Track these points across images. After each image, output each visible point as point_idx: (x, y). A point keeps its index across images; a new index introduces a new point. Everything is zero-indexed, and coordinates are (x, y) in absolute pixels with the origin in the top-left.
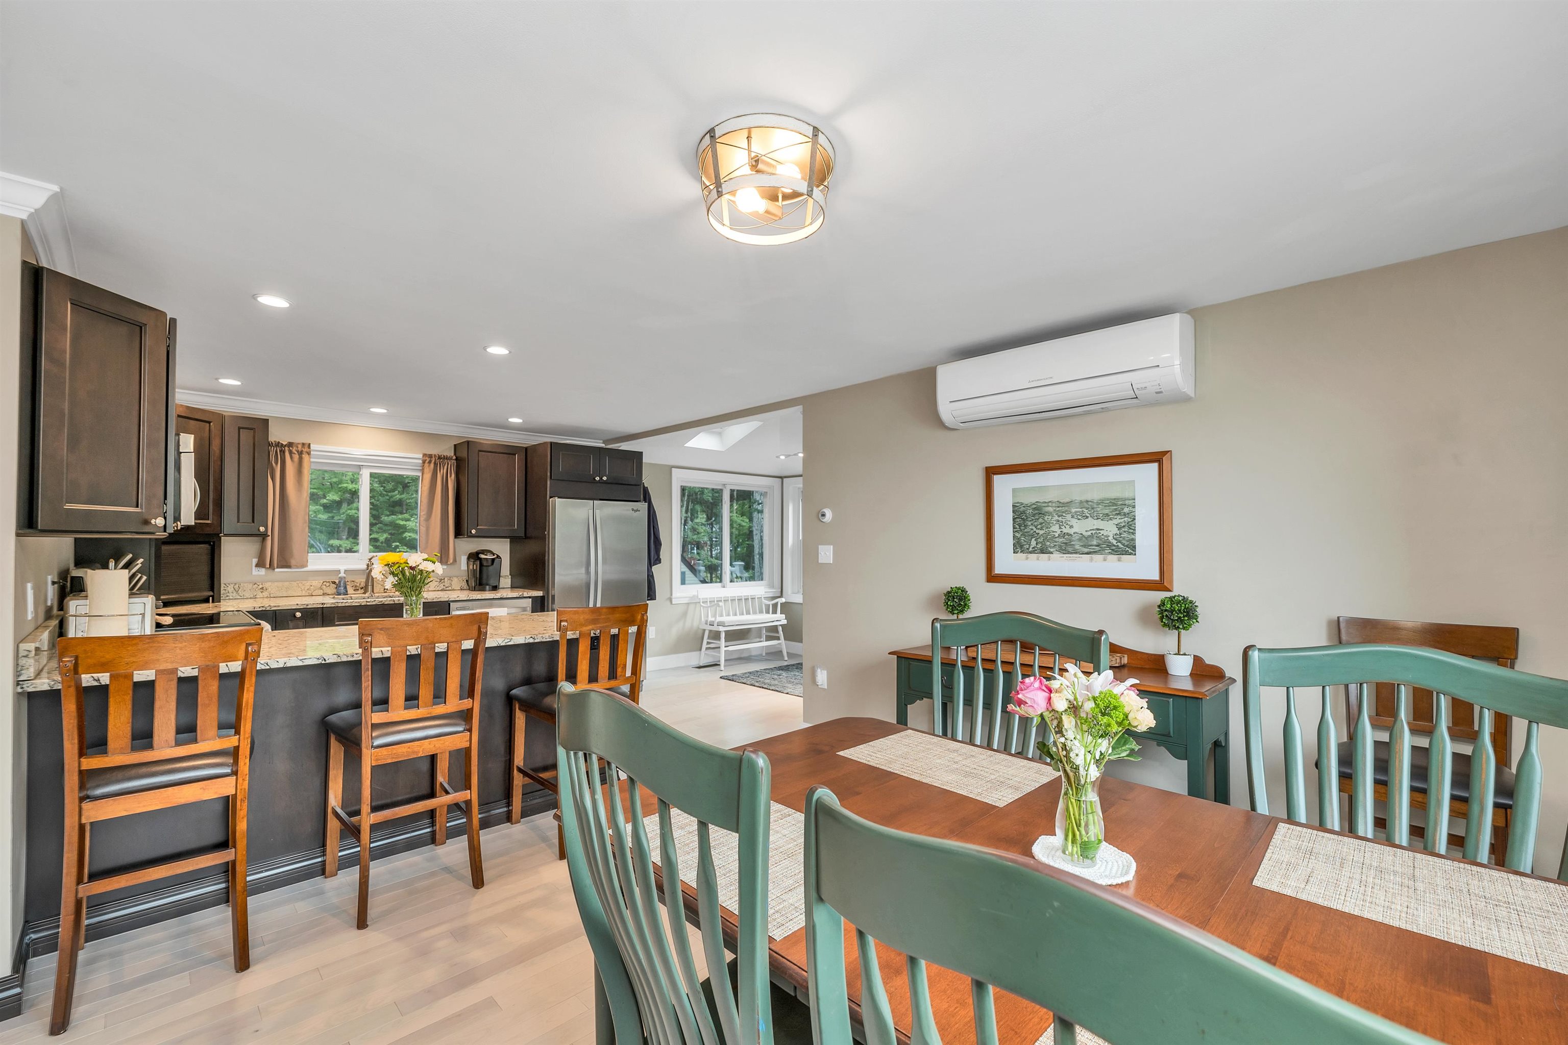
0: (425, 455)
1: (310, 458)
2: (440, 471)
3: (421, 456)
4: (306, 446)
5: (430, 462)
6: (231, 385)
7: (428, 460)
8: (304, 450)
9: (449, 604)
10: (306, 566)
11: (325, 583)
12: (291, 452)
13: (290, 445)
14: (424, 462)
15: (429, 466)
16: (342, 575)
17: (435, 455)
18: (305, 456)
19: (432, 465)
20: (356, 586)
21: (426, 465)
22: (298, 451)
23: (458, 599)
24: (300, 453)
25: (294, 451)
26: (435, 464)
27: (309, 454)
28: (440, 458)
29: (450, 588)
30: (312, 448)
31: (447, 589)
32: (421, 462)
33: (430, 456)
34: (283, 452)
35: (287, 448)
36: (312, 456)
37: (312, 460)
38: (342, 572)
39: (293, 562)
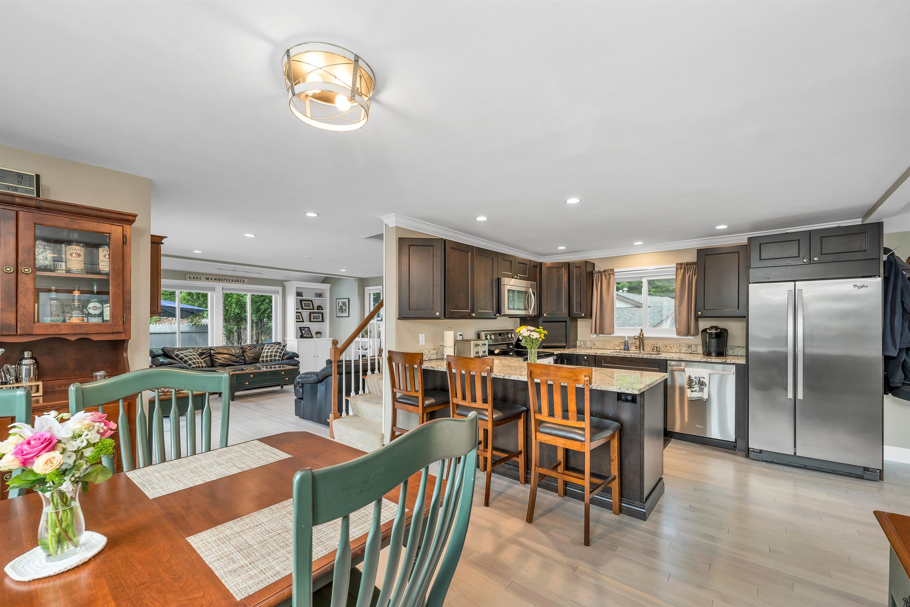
0: (677, 264)
1: (614, 276)
2: (687, 273)
3: (675, 265)
4: (612, 270)
5: (681, 268)
6: (562, 249)
7: (679, 267)
8: (611, 272)
9: (667, 362)
10: (613, 334)
11: (621, 343)
12: (605, 275)
13: (605, 271)
14: (677, 269)
15: (681, 270)
16: (626, 339)
17: (684, 263)
18: (612, 276)
19: (682, 270)
20: (637, 346)
21: (679, 270)
22: (608, 274)
23: (672, 359)
24: (610, 275)
25: (606, 274)
26: (685, 269)
27: (613, 274)
28: (687, 264)
29: (696, 352)
30: (615, 271)
31: (694, 353)
32: (675, 269)
33: (681, 264)
34: (601, 275)
35: (603, 273)
36: (615, 275)
37: (615, 277)
38: (626, 337)
39: (605, 332)
